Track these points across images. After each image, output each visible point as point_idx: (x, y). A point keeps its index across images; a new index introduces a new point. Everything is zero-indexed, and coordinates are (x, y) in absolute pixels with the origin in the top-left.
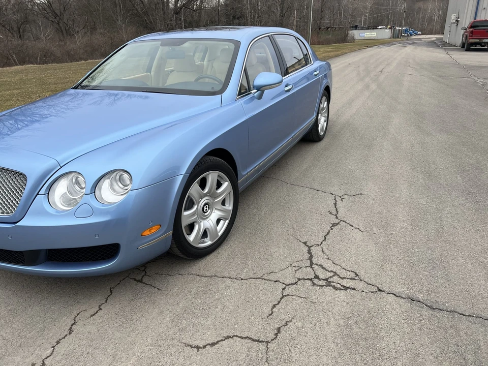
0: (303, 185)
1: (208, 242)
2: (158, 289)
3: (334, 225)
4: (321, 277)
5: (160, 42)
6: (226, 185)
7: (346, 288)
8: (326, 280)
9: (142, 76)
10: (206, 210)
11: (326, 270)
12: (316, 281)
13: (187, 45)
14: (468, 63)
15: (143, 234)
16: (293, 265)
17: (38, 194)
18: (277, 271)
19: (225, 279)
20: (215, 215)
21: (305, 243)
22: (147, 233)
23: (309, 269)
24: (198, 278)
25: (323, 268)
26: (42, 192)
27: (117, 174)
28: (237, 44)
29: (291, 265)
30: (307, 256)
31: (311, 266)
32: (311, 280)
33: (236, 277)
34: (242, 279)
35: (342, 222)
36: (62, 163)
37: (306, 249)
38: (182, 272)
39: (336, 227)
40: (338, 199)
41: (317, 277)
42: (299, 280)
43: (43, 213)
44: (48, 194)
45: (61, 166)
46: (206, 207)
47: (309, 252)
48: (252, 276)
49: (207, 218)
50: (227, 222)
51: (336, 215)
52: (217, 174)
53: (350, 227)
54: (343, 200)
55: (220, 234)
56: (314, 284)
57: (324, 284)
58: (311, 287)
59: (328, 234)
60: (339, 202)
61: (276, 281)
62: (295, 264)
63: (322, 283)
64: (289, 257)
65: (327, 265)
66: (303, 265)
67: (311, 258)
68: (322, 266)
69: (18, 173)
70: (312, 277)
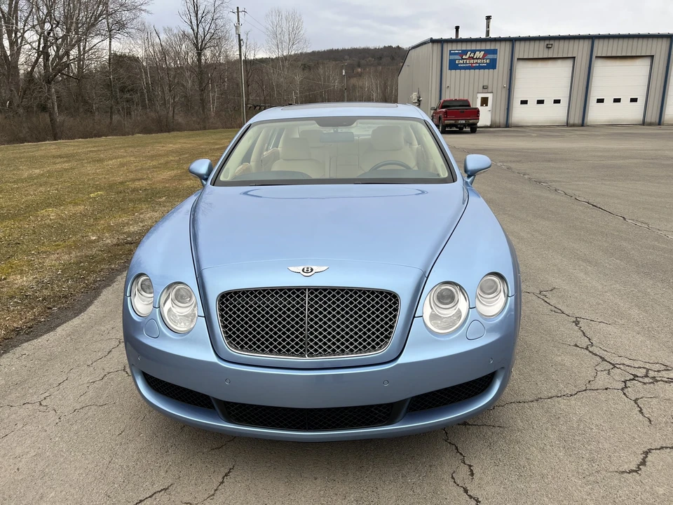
2: (499, 427)
3: (577, 323)
4: (639, 375)
8: (647, 376)
11: (635, 367)
12: (640, 379)
14: (463, 146)
16: (598, 370)
17: (414, 317)
18: (592, 379)
19: (554, 399)
21: (576, 345)
23: (617, 370)
24: (526, 405)
25: (629, 366)
26: (419, 313)
29: (596, 370)
30: (598, 359)
31: (615, 366)
32: (633, 379)
33: (562, 394)
35: (579, 319)
37: (586, 352)
39: (581, 325)
40: (539, 295)
41: (635, 376)
42: (625, 382)
45: (426, 275)
47: (590, 352)
48: (577, 390)
51: (563, 313)
53: (593, 323)
54: (547, 297)
56: (645, 383)
57: (651, 381)
58: (645, 386)
59: (584, 333)
60: (546, 299)
61: (606, 389)
62: (599, 368)
63: (646, 380)
64: (582, 362)
65: (628, 362)
66: (607, 368)
67: (603, 359)
68: (624, 364)
69: (377, 292)
70: (632, 377)
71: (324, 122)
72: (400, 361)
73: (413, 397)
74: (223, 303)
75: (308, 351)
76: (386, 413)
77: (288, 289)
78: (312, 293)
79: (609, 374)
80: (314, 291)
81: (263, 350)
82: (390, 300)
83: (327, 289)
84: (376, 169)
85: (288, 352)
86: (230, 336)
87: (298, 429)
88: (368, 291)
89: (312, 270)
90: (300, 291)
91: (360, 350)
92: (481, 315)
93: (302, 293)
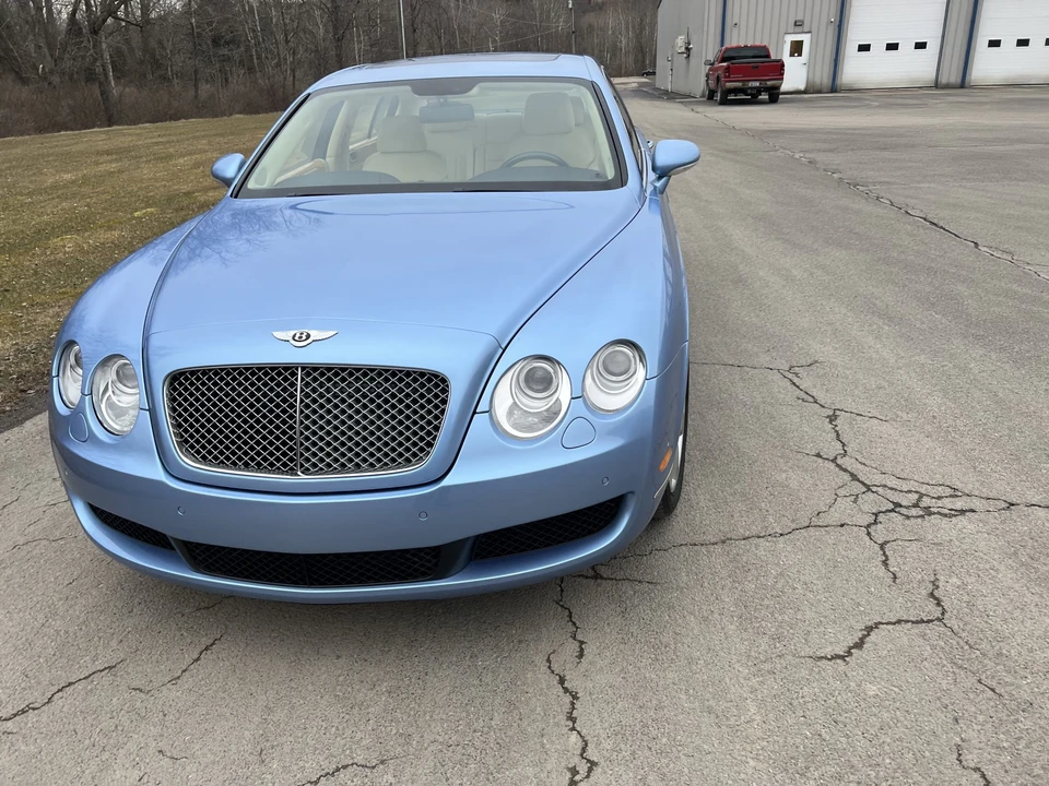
2: (648, 583)
3: (832, 418)
4: (904, 504)
7: (963, 512)
8: (916, 505)
11: (901, 491)
12: (903, 511)
14: (749, 126)
16: (840, 494)
17: (475, 413)
18: (824, 509)
21: (818, 455)
23: (871, 495)
24: (704, 549)
25: (892, 489)
26: (482, 406)
29: (836, 494)
30: (847, 477)
31: (869, 489)
32: (893, 511)
33: (768, 533)
34: (782, 535)
35: (838, 413)
36: (504, 341)
37: (831, 465)
38: (658, 545)
39: (838, 421)
40: (790, 376)
41: (898, 505)
42: (876, 515)
44: (491, 409)
45: (503, 347)
47: (838, 465)
48: (794, 526)
51: (816, 402)
53: (859, 418)
54: (799, 375)
56: (908, 517)
57: (921, 513)
58: (907, 522)
59: (838, 435)
60: (796, 380)
61: (842, 526)
62: (842, 492)
63: (914, 512)
64: (818, 482)
65: (892, 482)
66: (855, 492)
67: (854, 477)
68: (885, 486)
69: (415, 372)
70: (891, 506)
71: (423, 87)
72: (446, 482)
73: (478, 537)
74: (175, 389)
75: (302, 466)
76: (432, 561)
77: (270, 368)
78: (308, 374)
79: (855, 501)
80: (311, 370)
81: (234, 464)
82: (437, 386)
83: (332, 369)
84: (508, 166)
85: (272, 468)
86: (186, 441)
87: (295, 584)
88: (401, 372)
89: (308, 336)
90: (289, 370)
91: (386, 464)
92: (593, 409)
93: (294, 374)
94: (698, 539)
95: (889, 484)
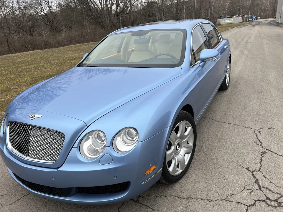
0: (228, 122)
1: (180, 171)
2: (152, 209)
3: (263, 153)
4: (271, 198)
5: (131, 34)
6: (189, 129)
8: (276, 201)
9: (116, 56)
10: (178, 148)
11: (273, 192)
12: (269, 202)
13: (149, 34)
15: (146, 173)
16: (246, 188)
17: (72, 147)
18: (235, 193)
19: (198, 201)
20: (183, 151)
21: (248, 169)
22: (148, 172)
23: (259, 191)
24: (179, 200)
25: (270, 190)
26: (76, 145)
27: (126, 130)
28: (184, 32)
29: (244, 188)
30: (254, 180)
31: (260, 188)
32: (264, 201)
33: (207, 199)
34: (212, 201)
35: (267, 151)
36: (88, 124)
37: (250, 174)
39: (265, 155)
40: (257, 132)
41: (268, 199)
42: (256, 201)
43: (77, 161)
44: (79, 147)
45: (88, 126)
46: (178, 146)
47: (253, 175)
48: (219, 198)
49: (179, 153)
50: (190, 154)
51: (261, 145)
52: (185, 123)
53: (275, 155)
54: (261, 133)
55: (186, 164)
56: (269, 205)
57: (276, 205)
58: (267, 208)
59: (261, 161)
60: (258, 135)
61: (238, 203)
62: (247, 187)
63: (274, 204)
64: (240, 181)
65: (272, 187)
66: (254, 188)
67: (257, 182)
68: (268, 188)
69: (58, 132)
70: (265, 198)
72: (60, 169)
74: (11, 126)
75: (29, 155)
79: (250, 193)
80: (33, 127)
85: (23, 153)
88: (54, 131)
89: (35, 115)
94: (180, 195)
95: (270, 188)
